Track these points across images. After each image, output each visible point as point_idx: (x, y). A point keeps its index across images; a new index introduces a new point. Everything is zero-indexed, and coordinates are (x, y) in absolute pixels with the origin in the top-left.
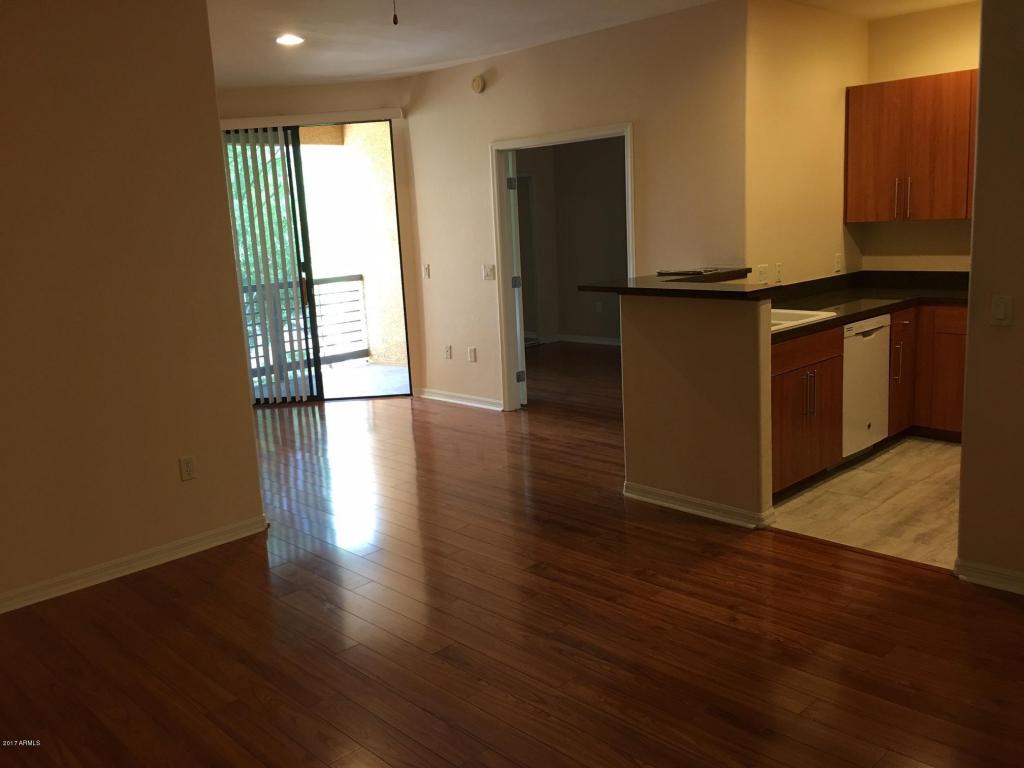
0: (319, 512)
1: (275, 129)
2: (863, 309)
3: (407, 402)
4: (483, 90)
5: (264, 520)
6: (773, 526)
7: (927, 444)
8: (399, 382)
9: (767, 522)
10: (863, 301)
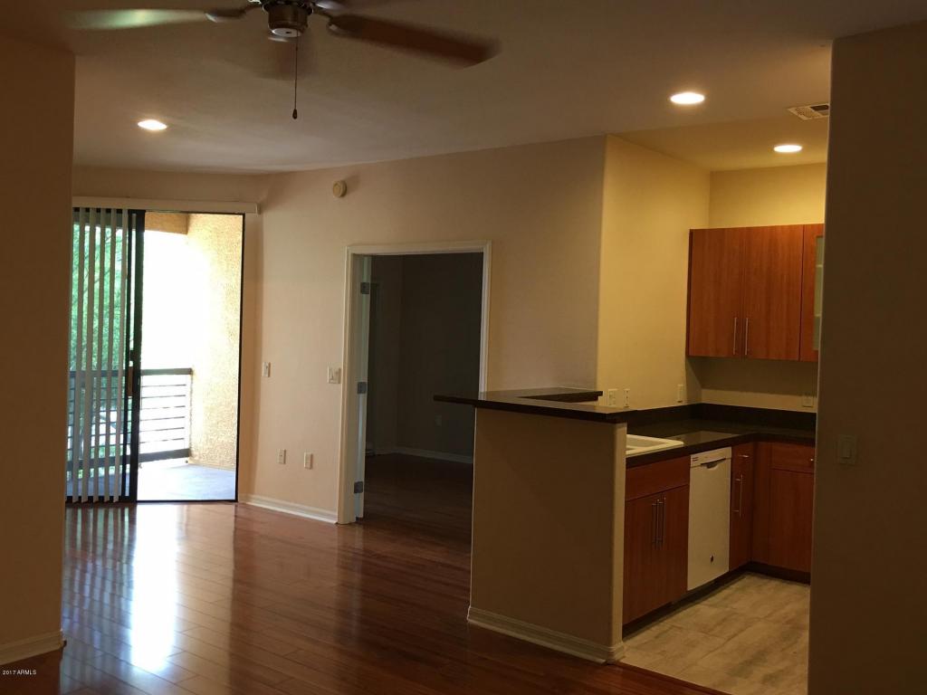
0: (115, 625)
1: (119, 211)
2: (703, 441)
3: (231, 507)
4: (343, 195)
5: (60, 636)
6: (622, 661)
7: (765, 581)
8: (224, 485)
9: (617, 657)
10: (703, 433)
